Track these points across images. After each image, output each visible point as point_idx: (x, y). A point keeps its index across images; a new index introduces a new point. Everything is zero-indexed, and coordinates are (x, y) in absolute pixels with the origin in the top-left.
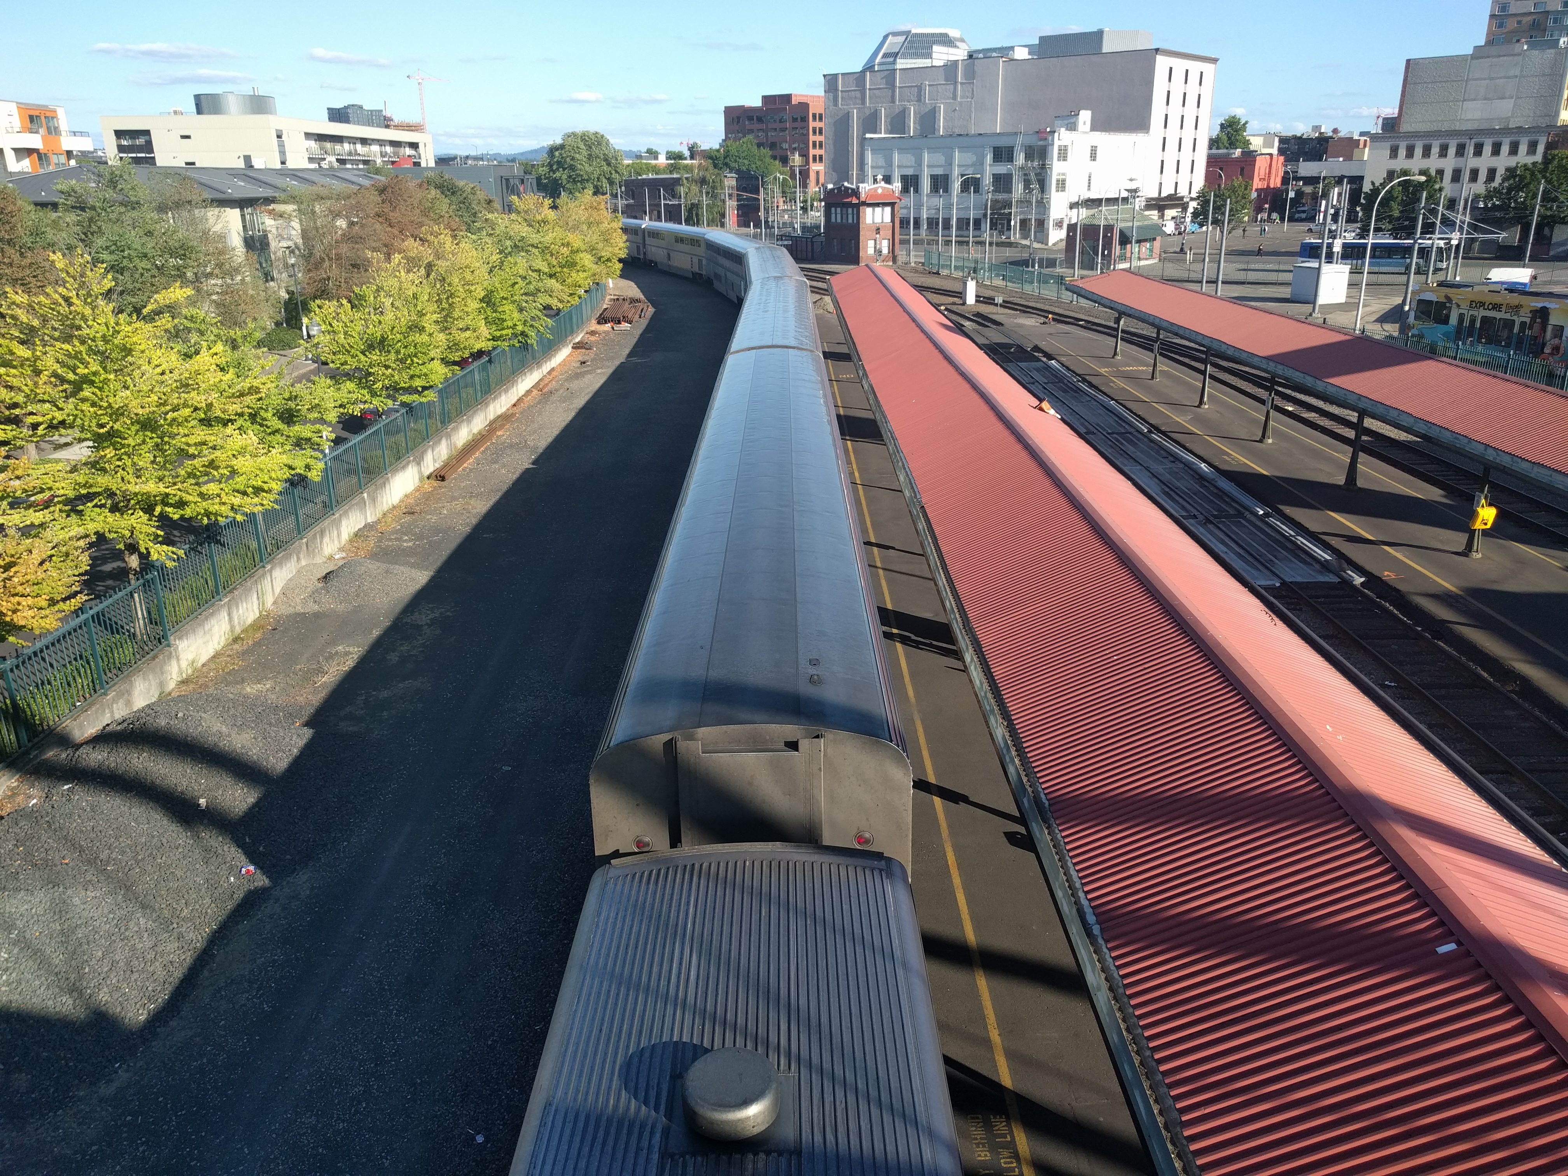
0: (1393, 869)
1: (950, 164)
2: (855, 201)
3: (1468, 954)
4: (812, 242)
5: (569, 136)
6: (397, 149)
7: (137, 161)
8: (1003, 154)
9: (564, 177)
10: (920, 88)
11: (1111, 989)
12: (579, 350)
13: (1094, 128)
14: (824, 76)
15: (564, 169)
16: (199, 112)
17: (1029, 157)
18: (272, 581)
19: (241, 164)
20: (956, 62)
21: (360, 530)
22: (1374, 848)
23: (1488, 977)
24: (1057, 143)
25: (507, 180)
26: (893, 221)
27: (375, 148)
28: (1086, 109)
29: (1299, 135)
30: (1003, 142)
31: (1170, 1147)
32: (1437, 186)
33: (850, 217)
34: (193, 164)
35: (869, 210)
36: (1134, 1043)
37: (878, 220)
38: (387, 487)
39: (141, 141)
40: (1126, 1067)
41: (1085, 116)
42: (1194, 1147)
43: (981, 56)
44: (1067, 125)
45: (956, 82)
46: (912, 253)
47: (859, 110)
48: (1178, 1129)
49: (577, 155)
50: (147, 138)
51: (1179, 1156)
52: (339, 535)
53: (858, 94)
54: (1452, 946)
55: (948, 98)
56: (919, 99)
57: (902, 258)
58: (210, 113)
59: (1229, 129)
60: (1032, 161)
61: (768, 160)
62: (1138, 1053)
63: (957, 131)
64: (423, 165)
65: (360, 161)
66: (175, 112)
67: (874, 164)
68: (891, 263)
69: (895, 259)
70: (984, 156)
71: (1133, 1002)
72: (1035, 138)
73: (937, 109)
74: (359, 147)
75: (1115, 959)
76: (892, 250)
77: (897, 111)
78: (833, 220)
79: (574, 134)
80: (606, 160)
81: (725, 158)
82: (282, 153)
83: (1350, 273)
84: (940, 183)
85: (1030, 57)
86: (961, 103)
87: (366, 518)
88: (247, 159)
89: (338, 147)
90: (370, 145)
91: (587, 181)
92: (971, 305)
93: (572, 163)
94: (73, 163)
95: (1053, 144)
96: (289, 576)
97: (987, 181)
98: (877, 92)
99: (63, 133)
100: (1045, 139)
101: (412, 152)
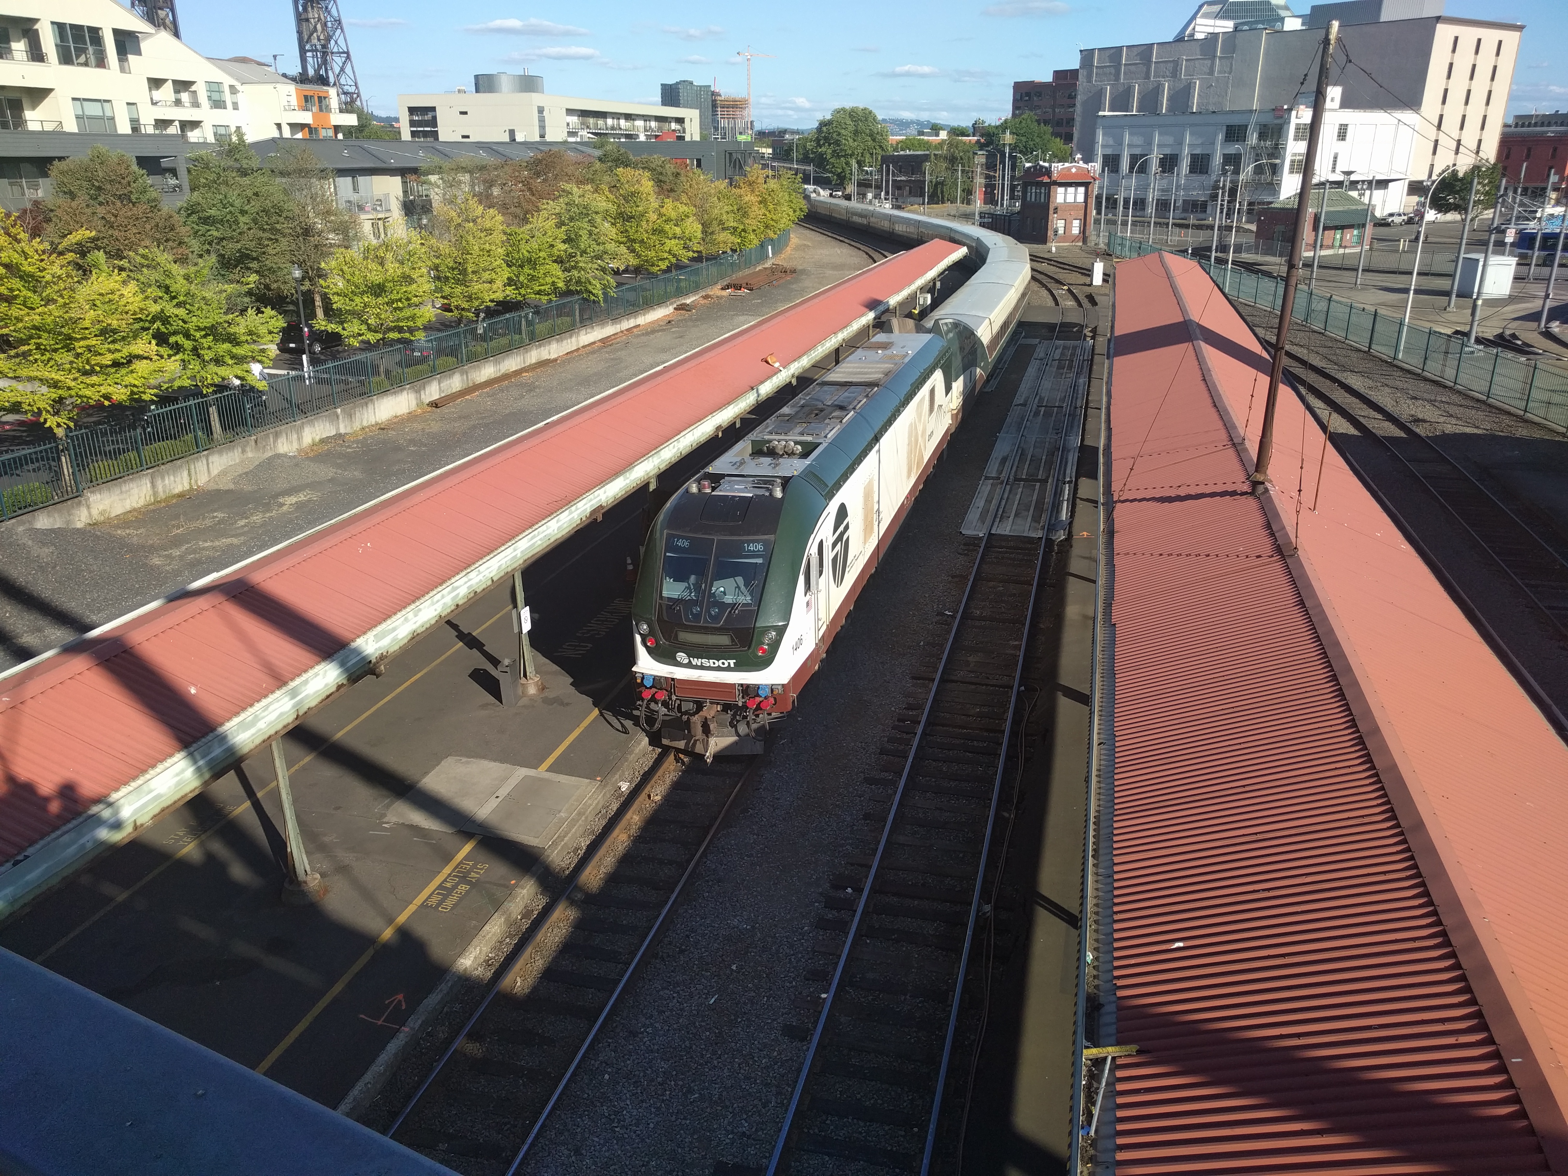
1: (1150, 145)
2: (1046, 180)
4: (1010, 221)
5: (838, 112)
6: (662, 124)
7: (425, 134)
8: (1235, 133)
9: (830, 151)
10: (1176, 63)
12: (682, 312)
13: (1346, 104)
14: (1081, 51)
15: (830, 145)
16: (477, 91)
17: (1262, 136)
18: (208, 464)
19: (506, 138)
20: (1216, 35)
21: (328, 437)
24: (1292, 122)
26: (1086, 201)
27: (640, 123)
28: (1335, 85)
30: (1236, 120)
33: (1043, 195)
34: (468, 137)
35: (1061, 190)
37: (1070, 199)
38: (370, 406)
39: (428, 117)
41: (1335, 93)
43: (1246, 27)
44: (1312, 101)
45: (1214, 56)
46: (1101, 234)
47: (1112, 86)
49: (843, 131)
50: (433, 113)
52: (299, 439)
53: (1113, 70)
55: (1205, 74)
56: (1175, 74)
57: (1092, 239)
58: (485, 92)
60: (1265, 141)
63: (1211, 108)
64: (688, 138)
65: (622, 135)
66: (459, 91)
67: (1105, 143)
68: (1080, 244)
69: (1085, 240)
70: (1215, 135)
72: (1271, 115)
73: (1192, 85)
74: (622, 122)
76: (1083, 230)
77: (1151, 87)
78: (1028, 199)
79: (844, 110)
80: (871, 135)
82: (542, 127)
84: (1169, 163)
85: (1304, 28)
86: (1217, 79)
87: (338, 428)
88: (512, 133)
89: (601, 122)
90: (634, 120)
91: (851, 156)
92: (1096, 286)
93: (837, 138)
94: (340, 136)
95: (1289, 123)
96: (231, 463)
97: (1217, 160)
98: (1133, 68)
99: (333, 111)
100: (1282, 117)
101: (678, 127)
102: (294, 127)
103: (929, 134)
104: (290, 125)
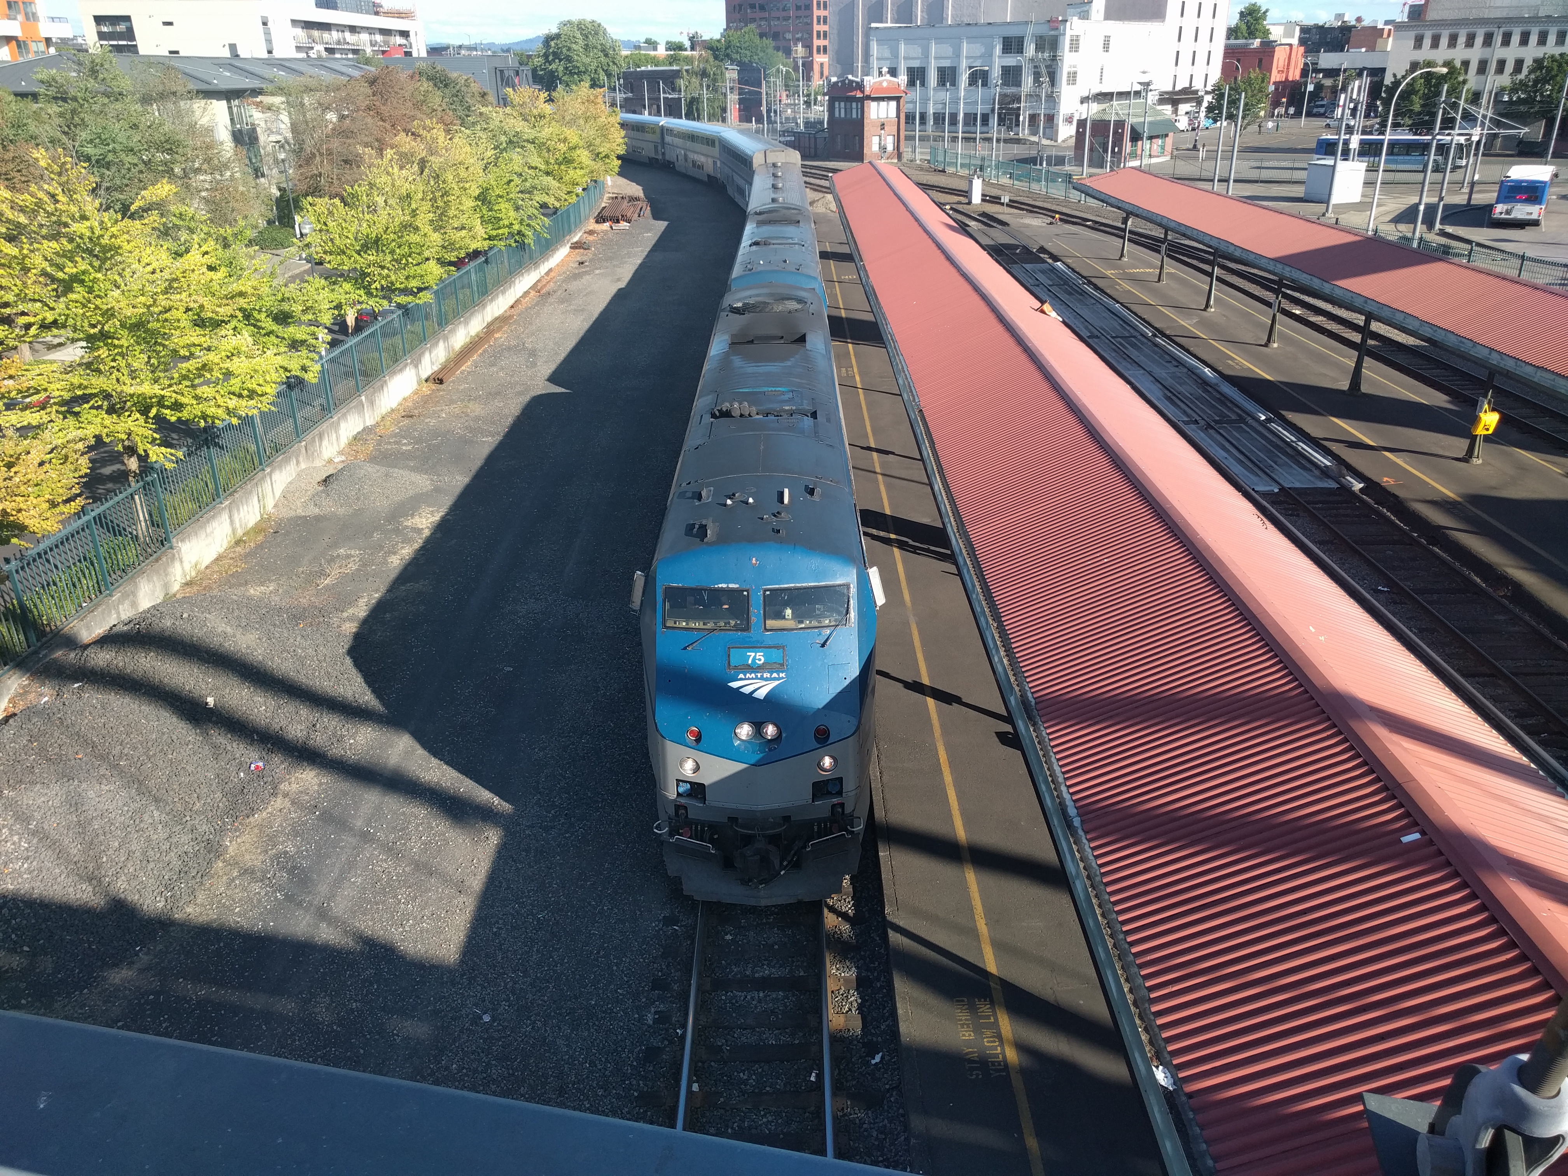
0: (1365, 763)
1: (958, 56)
2: (859, 95)
3: (1431, 842)
4: (815, 138)
5: (565, 25)
6: (387, 38)
7: (119, 49)
8: (1013, 45)
9: (561, 69)
11: (1089, 877)
12: (577, 251)
13: (1108, 16)
15: (560, 60)
17: (1039, 48)
18: (272, 484)
19: (226, 53)
21: (359, 433)
22: (1348, 744)
23: (1448, 864)
24: (1069, 33)
25: (502, 72)
26: (898, 116)
27: (365, 37)
29: (1321, 24)
30: (1013, 32)
31: (1138, 1022)
32: (1461, 79)
33: (854, 111)
34: (177, 52)
35: (874, 105)
36: (1109, 927)
37: (883, 115)
38: (385, 389)
39: (121, 28)
40: (1100, 950)
42: (1160, 1021)
44: (1080, 13)
46: (917, 150)
48: (1147, 1005)
49: (574, 46)
50: (128, 24)
51: (1146, 1030)
52: (338, 439)
54: (1416, 836)
57: (907, 156)
59: (1249, 18)
60: (1043, 52)
61: (770, 51)
62: (1111, 936)
63: (966, 20)
64: (415, 55)
65: (349, 50)
67: (880, 56)
68: (896, 161)
69: (899, 156)
70: (993, 47)
71: (1109, 889)
72: (1046, 27)
74: (347, 35)
75: (1093, 849)
76: (897, 147)
78: (837, 115)
79: (570, 22)
80: (603, 51)
81: (726, 49)
82: (269, 41)
83: (1367, 171)
84: (947, 76)
87: (364, 422)
88: (233, 47)
89: (326, 36)
90: (359, 33)
91: (584, 72)
92: (976, 205)
93: (568, 53)
94: (52, 51)
95: (1064, 34)
96: (290, 479)
99: (41, 19)
100: (1057, 29)
101: (402, 41)
103: (646, 49)
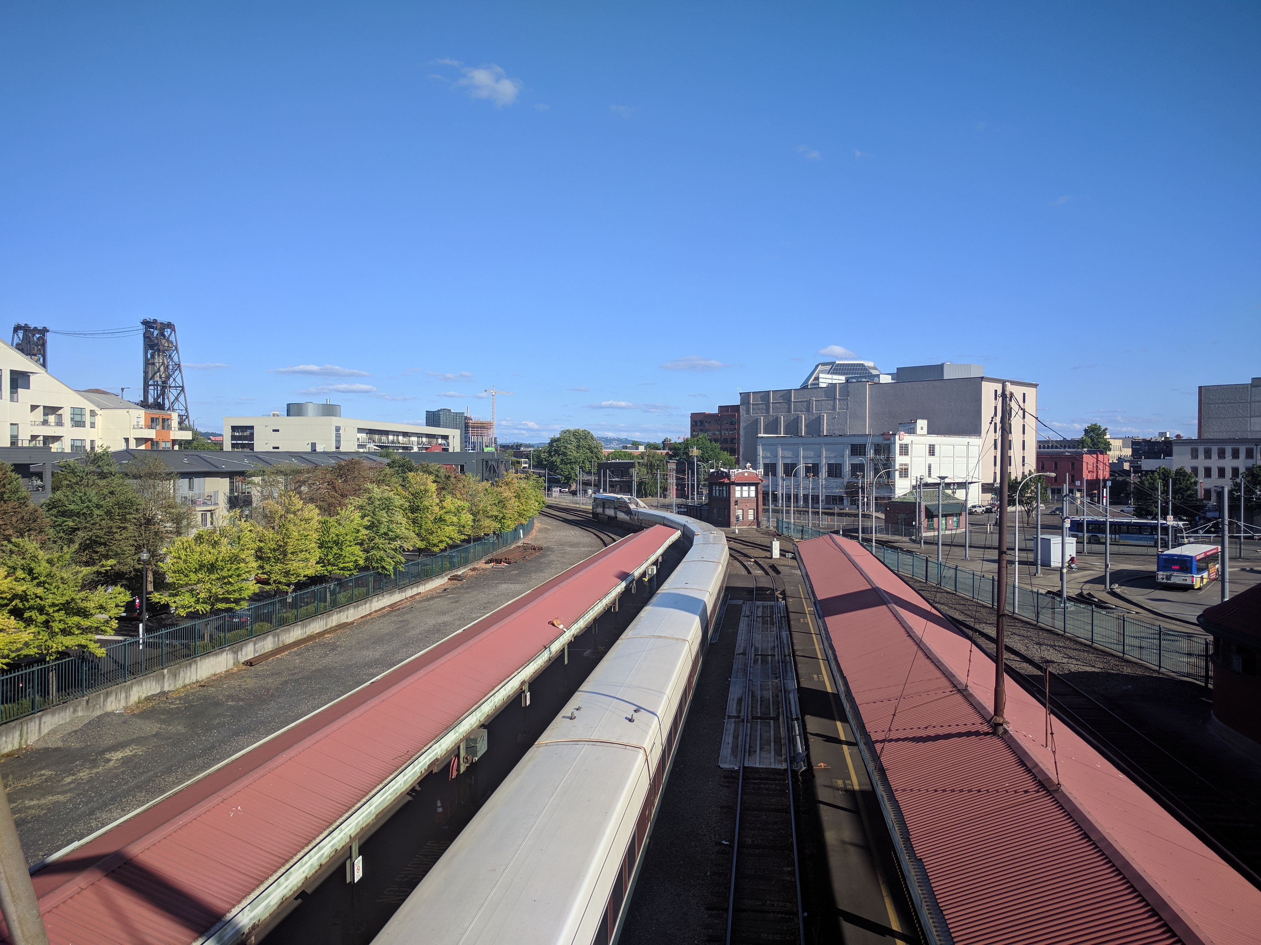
2: (726, 481)
4: (701, 510)
5: (565, 433)
6: (431, 440)
7: (243, 446)
8: (858, 450)
9: (559, 460)
10: (809, 403)
12: (452, 581)
13: (931, 431)
14: (740, 394)
15: (559, 455)
16: (288, 415)
17: (877, 452)
18: (40, 724)
19: (309, 449)
20: (834, 385)
21: (153, 695)
24: (898, 443)
26: (757, 496)
27: (414, 439)
28: (923, 418)
29: (1148, 438)
30: (856, 441)
33: (725, 492)
34: (278, 448)
35: (738, 488)
37: (745, 494)
38: (194, 666)
39: (247, 433)
41: (922, 424)
43: (854, 380)
44: (908, 430)
45: (835, 399)
46: (771, 520)
47: (765, 417)
49: (569, 446)
50: (251, 431)
52: (127, 698)
53: (764, 407)
55: (830, 410)
56: (808, 409)
57: (764, 523)
58: (294, 416)
59: (1092, 434)
60: (880, 455)
63: (837, 433)
64: (451, 450)
65: (400, 447)
66: (274, 415)
67: (764, 456)
68: (755, 527)
69: (758, 524)
70: (844, 451)
72: (881, 438)
73: (822, 417)
74: (401, 438)
76: (757, 517)
77: (792, 418)
78: (714, 494)
79: (569, 431)
80: (590, 449)
82: (338, 441)
84: (813, 470)
85: (893, 381)
86: (839, 413)
87: (163, 687)
88: (314, 445)
89: (384, 438)
90: (409, 436)
91: (575, 463)
93: (564, 450)
94: (176, 447)
95: (895, 443)
96: (61, 722)
97: (847, 468)
98: (778, 405)
99: (173, 429)
100: (889, 439)
101: (444, 442)
102: (139, 441)
103: (630, 448)
104: (137, 439)
